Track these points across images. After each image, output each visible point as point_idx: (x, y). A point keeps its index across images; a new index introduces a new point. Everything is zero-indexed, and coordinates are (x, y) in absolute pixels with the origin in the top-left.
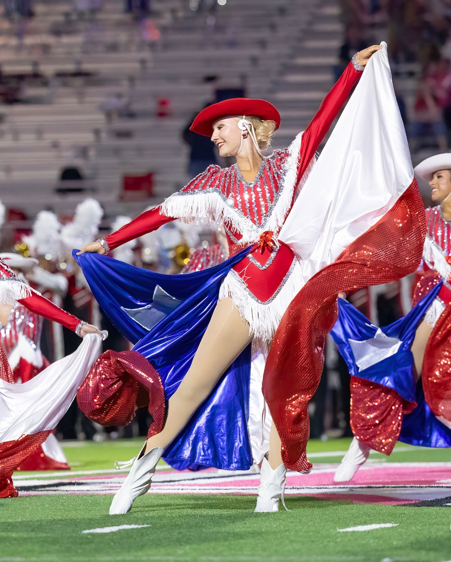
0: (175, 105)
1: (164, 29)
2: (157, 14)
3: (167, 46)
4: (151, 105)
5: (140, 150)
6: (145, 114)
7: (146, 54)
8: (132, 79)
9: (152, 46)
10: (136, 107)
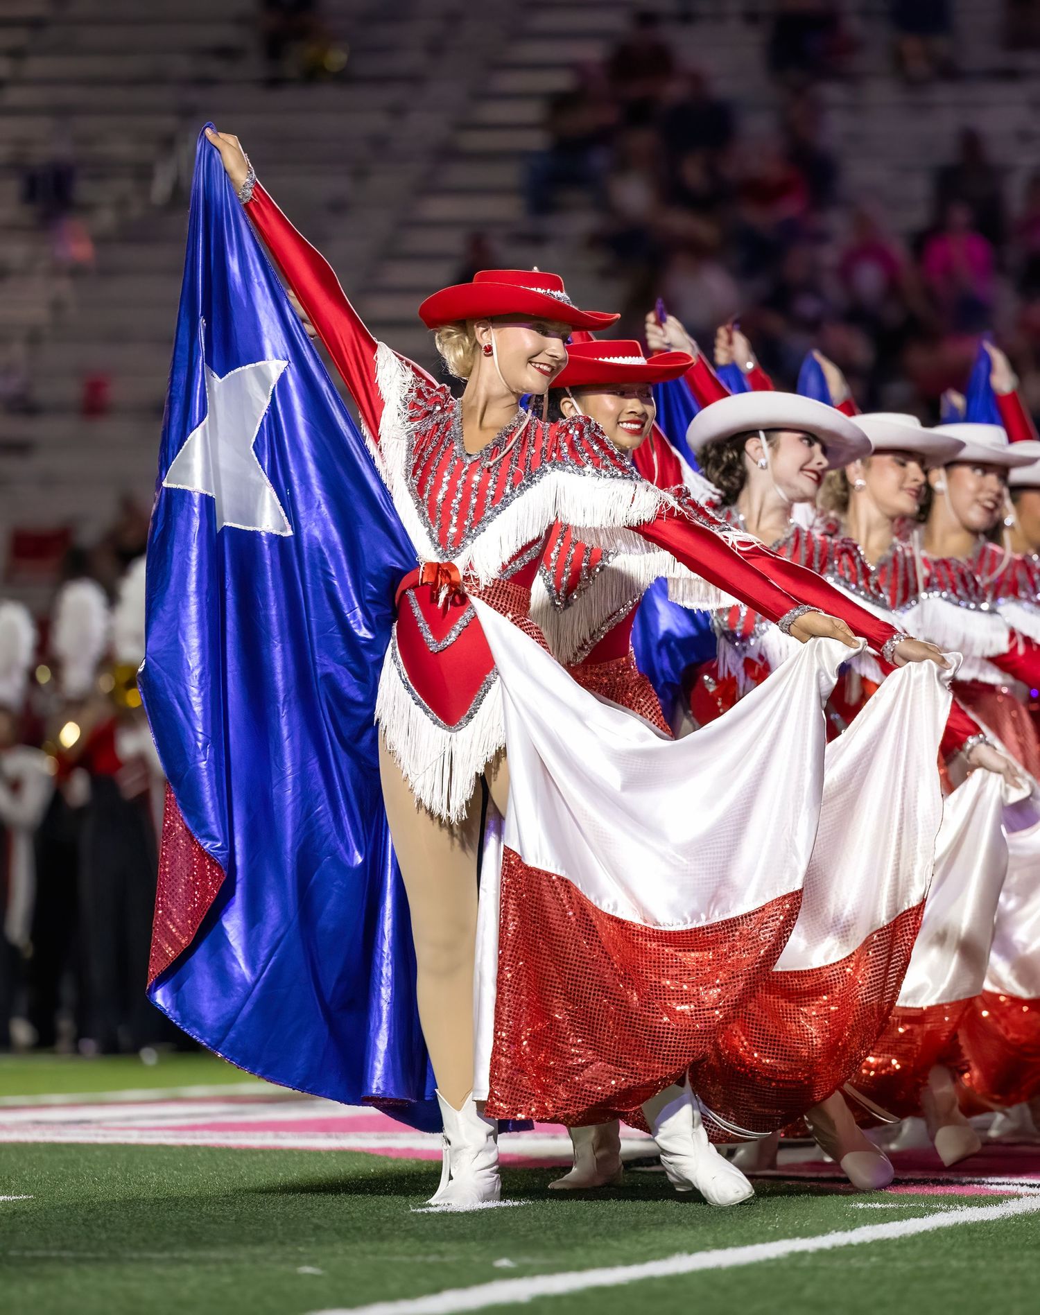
0: (118, 392)
1: (101, 241)
2: (87, 209)
3: (106, 272)
4: (71, 390)
5: (48, 481)
6: (59, 409)
7: (64, 287)
8: (34, 338)
9: (76, 272)
10: (43, 393)
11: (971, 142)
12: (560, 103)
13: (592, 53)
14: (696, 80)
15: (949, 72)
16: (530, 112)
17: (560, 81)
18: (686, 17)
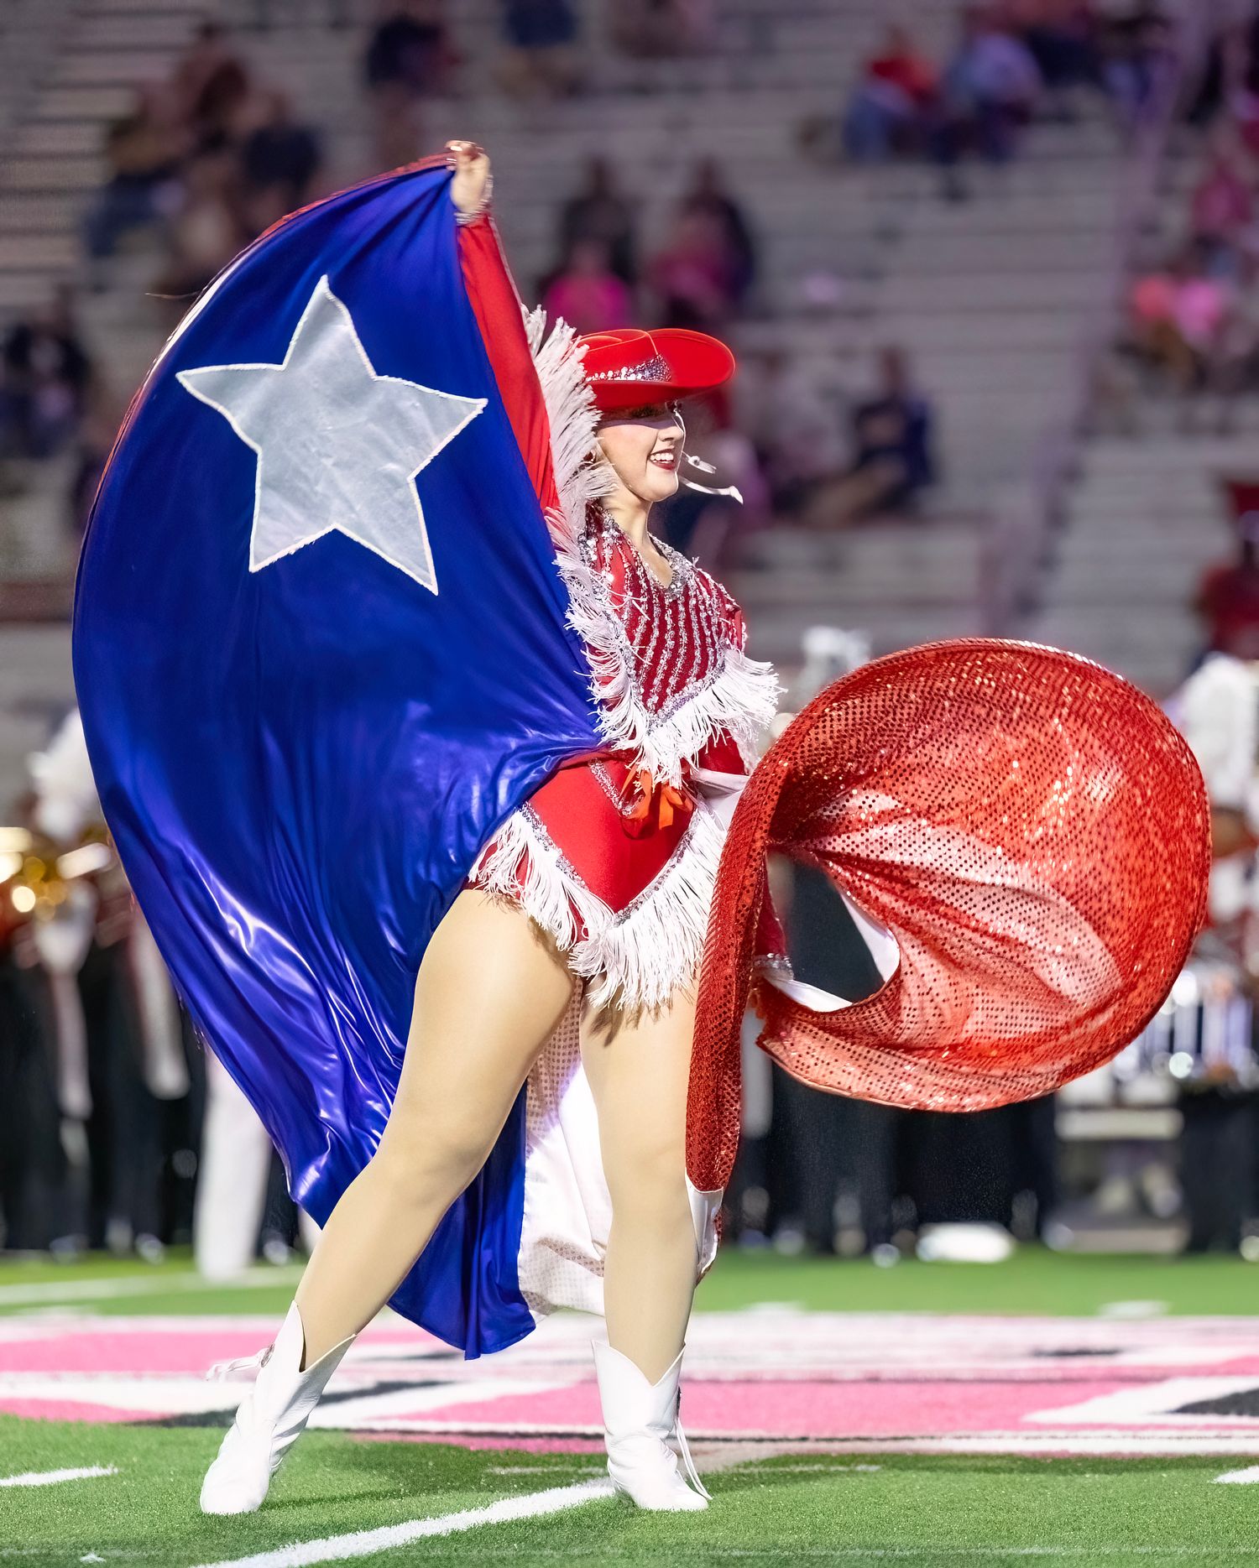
11: (600, 173)
12: (121, 131)
13: (157, 70)
14: (279, 103)
15: (574, 89)
16: (87, 139)
17: (117, 104)
18: (262, 27)
